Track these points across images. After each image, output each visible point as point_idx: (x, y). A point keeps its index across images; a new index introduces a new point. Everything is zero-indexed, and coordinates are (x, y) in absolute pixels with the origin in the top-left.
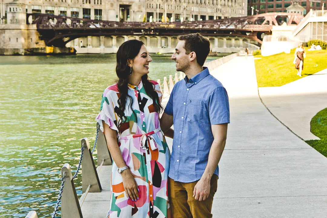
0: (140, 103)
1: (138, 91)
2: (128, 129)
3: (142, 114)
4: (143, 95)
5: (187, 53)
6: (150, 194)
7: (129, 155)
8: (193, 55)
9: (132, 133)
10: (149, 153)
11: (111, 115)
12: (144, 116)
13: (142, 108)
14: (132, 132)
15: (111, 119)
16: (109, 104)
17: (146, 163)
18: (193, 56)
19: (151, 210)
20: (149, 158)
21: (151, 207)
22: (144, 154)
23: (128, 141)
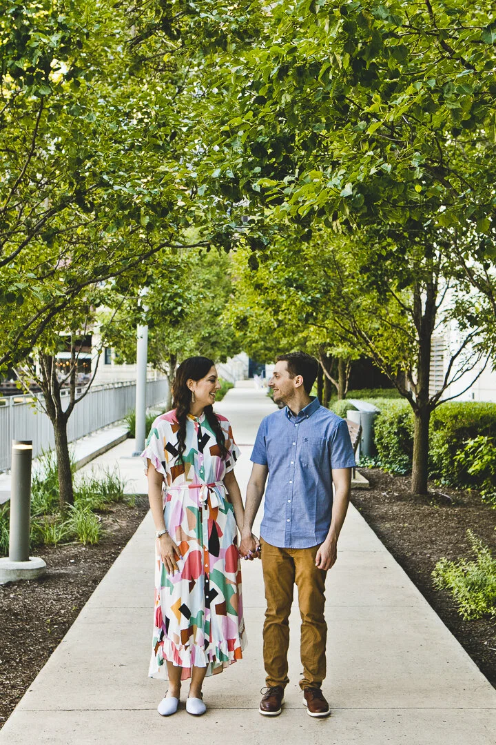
0: (200, 441)
1: (199, 424)
2: (183, 475)
3: (201, 456)
4: (205, 431)
5: (292, 378)
6: (205, 563)
7: (182, 509)
8: (300, 379)
9: (187, 480)
10: (206, 509)
11: (160, 454)
12: (202, 459)
13: (201, 447)
14: (188, 478)
15: (159, 459)
16: (158, 438)
17: (202, 522)
18: (300, 382)
19: (207, 585)
20: (206, 514)
21: (207, 581)
22: (201, 509)
23: (182, 492)
